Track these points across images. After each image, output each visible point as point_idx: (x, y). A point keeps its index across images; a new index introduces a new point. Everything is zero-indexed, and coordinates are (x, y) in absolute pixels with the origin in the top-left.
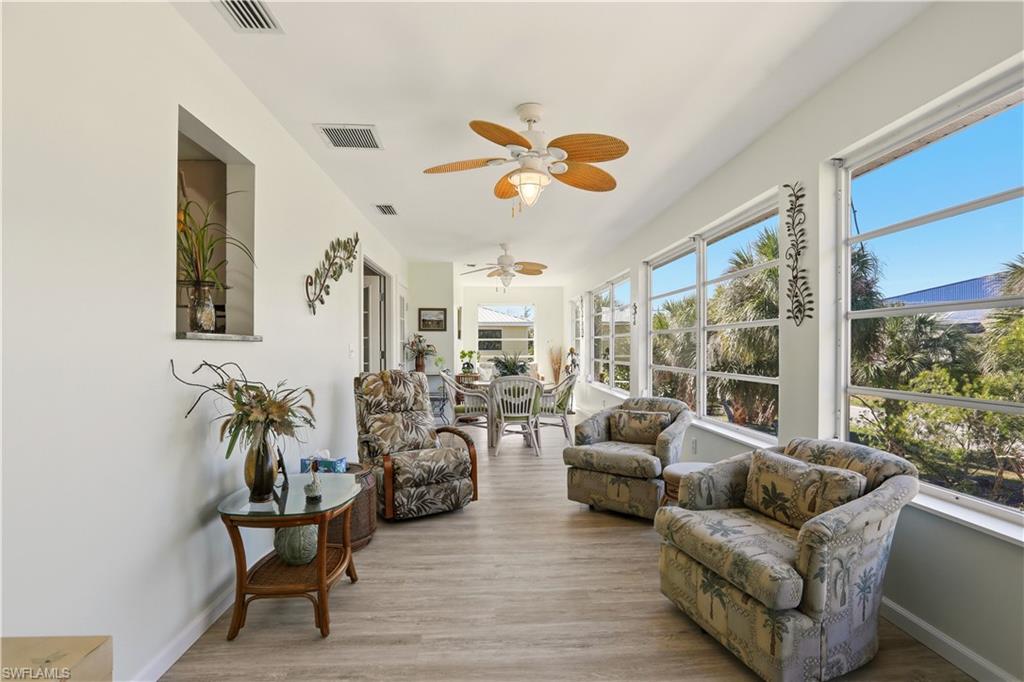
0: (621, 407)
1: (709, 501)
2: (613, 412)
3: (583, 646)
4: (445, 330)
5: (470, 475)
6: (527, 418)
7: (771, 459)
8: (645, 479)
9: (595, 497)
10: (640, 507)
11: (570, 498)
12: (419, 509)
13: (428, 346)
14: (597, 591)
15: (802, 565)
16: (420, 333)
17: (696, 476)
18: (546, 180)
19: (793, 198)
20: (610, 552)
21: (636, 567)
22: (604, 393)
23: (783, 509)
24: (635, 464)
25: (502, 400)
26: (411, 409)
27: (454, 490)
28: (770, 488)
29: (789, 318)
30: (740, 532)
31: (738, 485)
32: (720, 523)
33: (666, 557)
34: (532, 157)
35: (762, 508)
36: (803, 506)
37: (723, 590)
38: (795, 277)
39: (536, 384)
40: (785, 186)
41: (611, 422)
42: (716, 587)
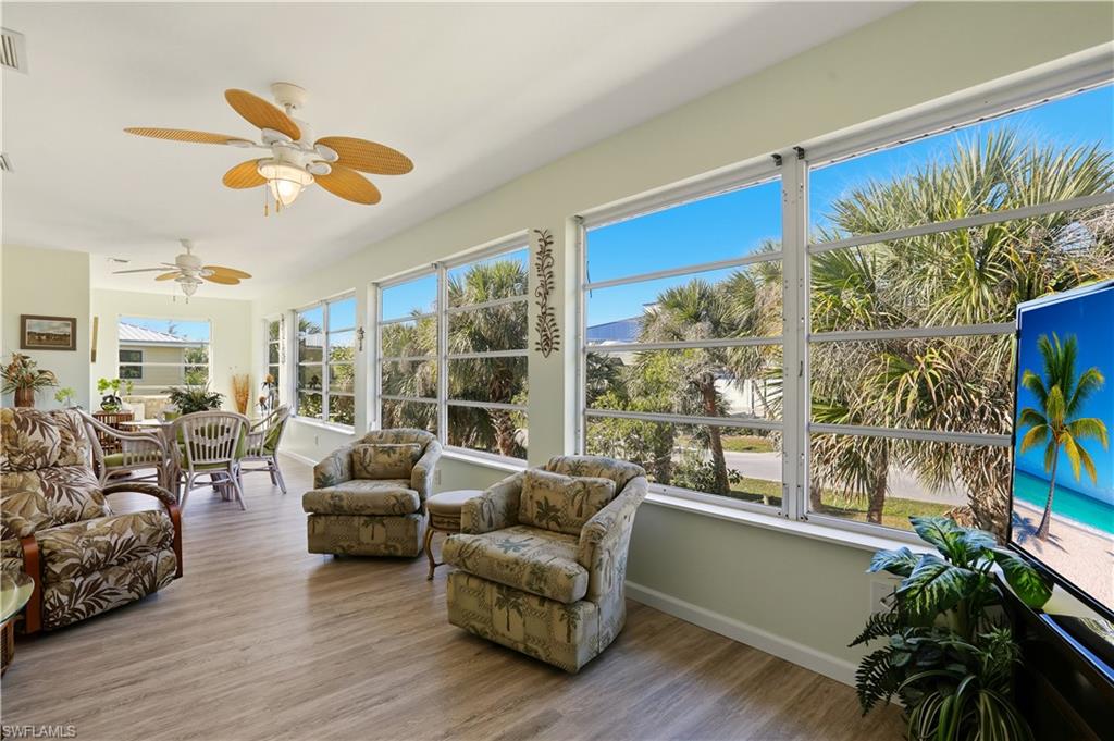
0: (363, 442)
1: (491, 524)
2: (356, 447)
3: (387, 700)
4: (74, 348)
5: (171, 546)
6: (228, 464)
7: (542, 477)
8: (403, 515)
9: (345, 544)
10: (399, 546)
11: (311, 551)
12: (90, 608)
13: (41, 372)
14: (380, 642)
15: (586, 561)
16: (25, 353)
17: (478, 501)
18: (307, 179)
19: (543, 243)
20: (378, 600)
21: (410, 607)
22: (320, 428)
23: (555, 519)
24: (393, 501)
25: (191, 443)
26: (56, 465)
27: (147, 569)
28: (543, 503)
29: (538, 349)
30: (528, 545)
31: (512, 504)
32: (507, 541)
33: (455, 586)
34: (293, 148)
35: (536, 522)
36: (572, 512)
37: (520, 601)
38: (544, 314)
39: (241, 421)
40: (536, 231)
41: (355, 458)
42: (513, 599)
